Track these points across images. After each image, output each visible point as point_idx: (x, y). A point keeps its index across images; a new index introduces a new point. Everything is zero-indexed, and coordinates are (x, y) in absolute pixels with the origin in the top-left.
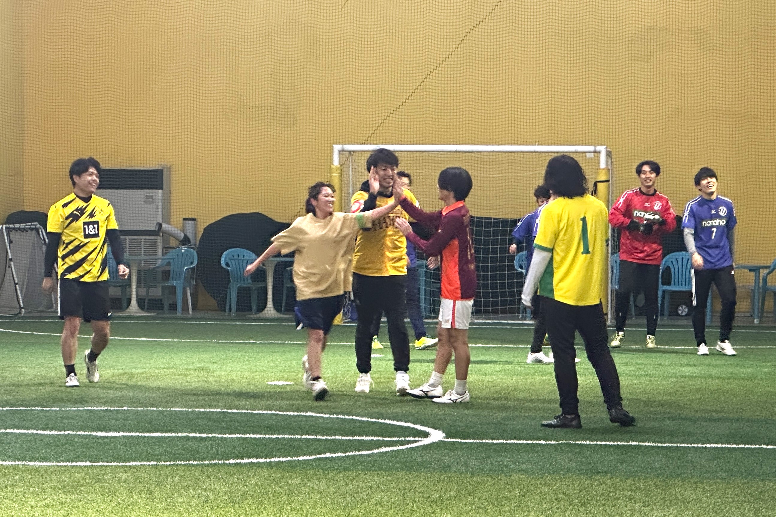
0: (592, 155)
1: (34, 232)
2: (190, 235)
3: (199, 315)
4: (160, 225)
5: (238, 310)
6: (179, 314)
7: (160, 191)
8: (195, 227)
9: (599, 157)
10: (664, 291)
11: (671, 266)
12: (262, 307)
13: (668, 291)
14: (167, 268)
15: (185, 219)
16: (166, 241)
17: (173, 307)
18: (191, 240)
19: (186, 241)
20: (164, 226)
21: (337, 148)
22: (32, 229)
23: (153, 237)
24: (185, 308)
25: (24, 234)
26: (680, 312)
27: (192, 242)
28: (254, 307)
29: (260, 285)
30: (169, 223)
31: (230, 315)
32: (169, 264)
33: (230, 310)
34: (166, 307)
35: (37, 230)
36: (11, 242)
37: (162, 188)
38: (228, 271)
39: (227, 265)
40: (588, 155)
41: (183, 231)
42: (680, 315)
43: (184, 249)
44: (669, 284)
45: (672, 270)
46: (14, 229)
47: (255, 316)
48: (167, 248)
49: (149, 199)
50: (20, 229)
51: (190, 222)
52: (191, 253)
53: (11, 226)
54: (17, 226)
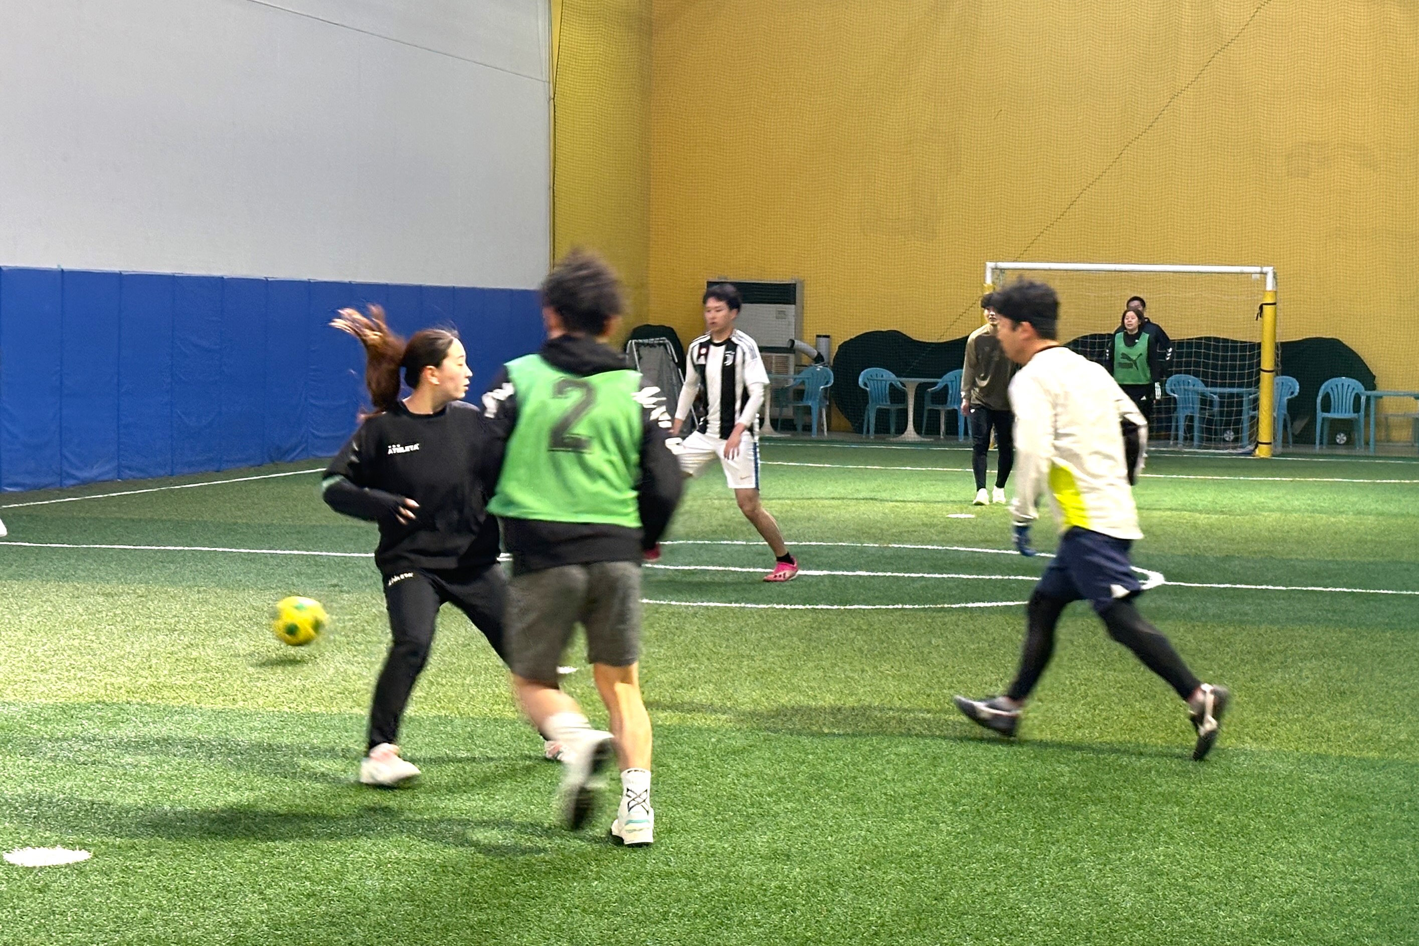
0: (1258, 276)
1: (662, 347)
2: (824, 353)
3: (835, 436)
4: (793, 342)
5: (876, 432)
6: (814, 436)
7: (793, 306)
8: (829, 346)
9: (1265, 279)
10: (1323, 419)
11: (1331, 393)
12: (902, 429)
13: (1328, 419)
14: (801, 387)
15: (818, 336)
16: (798, 359)
17: (807, 428)
18: (825, 357)
19: (819, 359)
20: (796, 341)
21: (990, 265)
22: (660, 344)
23: (785, 355)
24: (820, 430)
25: (652, 349)
26: (1338, 441)
27: (826, 360)
28: (893, 430)
29: (900, 406)
30: (801, 339)
31: (868, 438)
32: (803, 383)
33: (868, 431)
34: (800, 428)
35: (665, 345)
36: (640, 358)
37: (794, 303)
38: (866, 391)
39: (865, 385)
40: (1253, 276)
41: (816, 347)
42: (1337, 444)
43: (819, 368)
44: (1328, 411)
45: (1332, 397)
46: (643, 344)
47: (894, 439)
48: (799, 367)
49: (782, 315)
50: (648, 344)
51: (824, 339)
52: (827, 372)
53: (640, 341)
54: (646, 341)
